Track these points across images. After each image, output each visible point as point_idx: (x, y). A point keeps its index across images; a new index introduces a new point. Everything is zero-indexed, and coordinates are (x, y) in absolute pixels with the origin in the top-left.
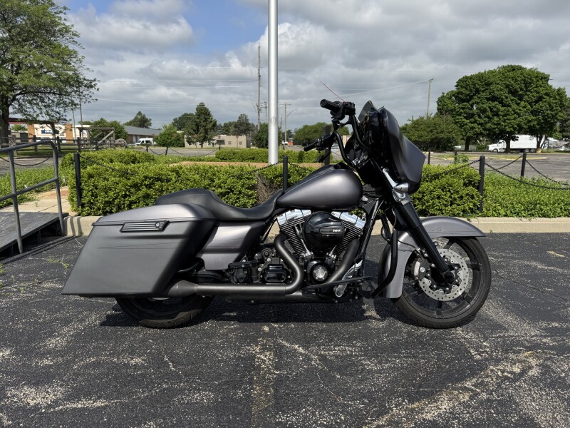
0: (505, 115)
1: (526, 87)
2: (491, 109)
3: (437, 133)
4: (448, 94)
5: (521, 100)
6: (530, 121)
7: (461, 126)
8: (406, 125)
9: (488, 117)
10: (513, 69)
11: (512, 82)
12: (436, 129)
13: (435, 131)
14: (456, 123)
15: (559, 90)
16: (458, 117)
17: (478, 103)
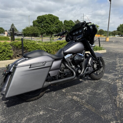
0: (50, 27)
1: (54, 20)
2: (47, 25)
3: (34, 32)
4: (35, 21)
5: (53, 23)
6: (56, 29)
7: (40, 30)
8: (25, 29)
9: (46, 27)
10: (51, 15)
11: (51, 19)
12: (34, 30)
13: (33, 31)
14: (39, 29)
15: (61, 21)
16: (39, 27)
17: (43, 24)
